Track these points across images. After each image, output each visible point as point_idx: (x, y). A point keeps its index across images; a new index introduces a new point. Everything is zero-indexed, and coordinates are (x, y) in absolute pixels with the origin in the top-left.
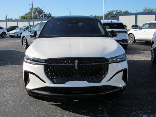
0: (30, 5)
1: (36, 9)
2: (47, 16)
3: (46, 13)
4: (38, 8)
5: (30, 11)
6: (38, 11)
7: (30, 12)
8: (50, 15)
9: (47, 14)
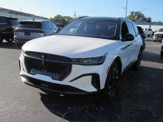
0: (124, 8)
1: (137, 13)
2: (146, 20)
3: (145, 17)
4: (138, 12)
5: (130, 14)
6: (138, 15)
7: (130, 16)
8: (150, 19)
9: (147, 18)
